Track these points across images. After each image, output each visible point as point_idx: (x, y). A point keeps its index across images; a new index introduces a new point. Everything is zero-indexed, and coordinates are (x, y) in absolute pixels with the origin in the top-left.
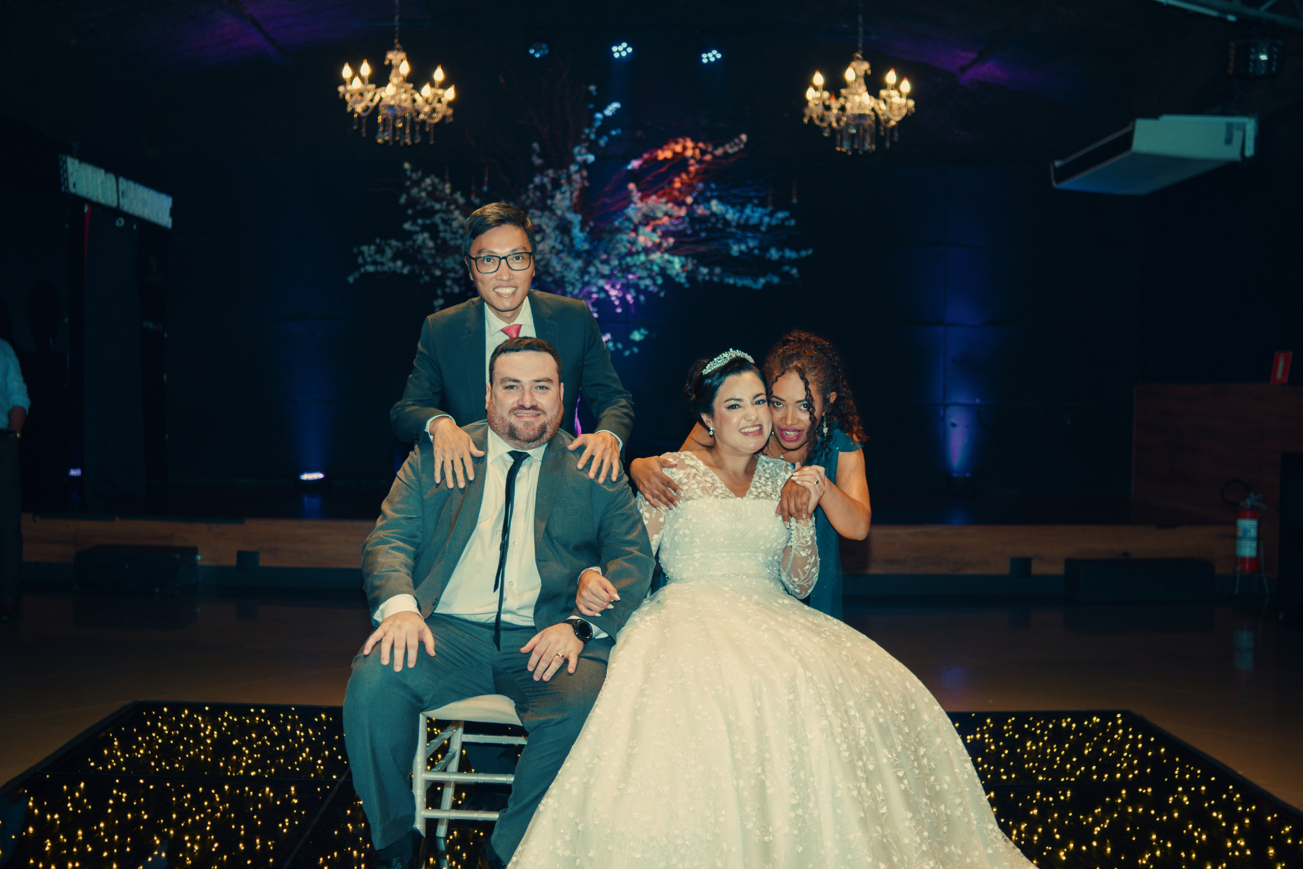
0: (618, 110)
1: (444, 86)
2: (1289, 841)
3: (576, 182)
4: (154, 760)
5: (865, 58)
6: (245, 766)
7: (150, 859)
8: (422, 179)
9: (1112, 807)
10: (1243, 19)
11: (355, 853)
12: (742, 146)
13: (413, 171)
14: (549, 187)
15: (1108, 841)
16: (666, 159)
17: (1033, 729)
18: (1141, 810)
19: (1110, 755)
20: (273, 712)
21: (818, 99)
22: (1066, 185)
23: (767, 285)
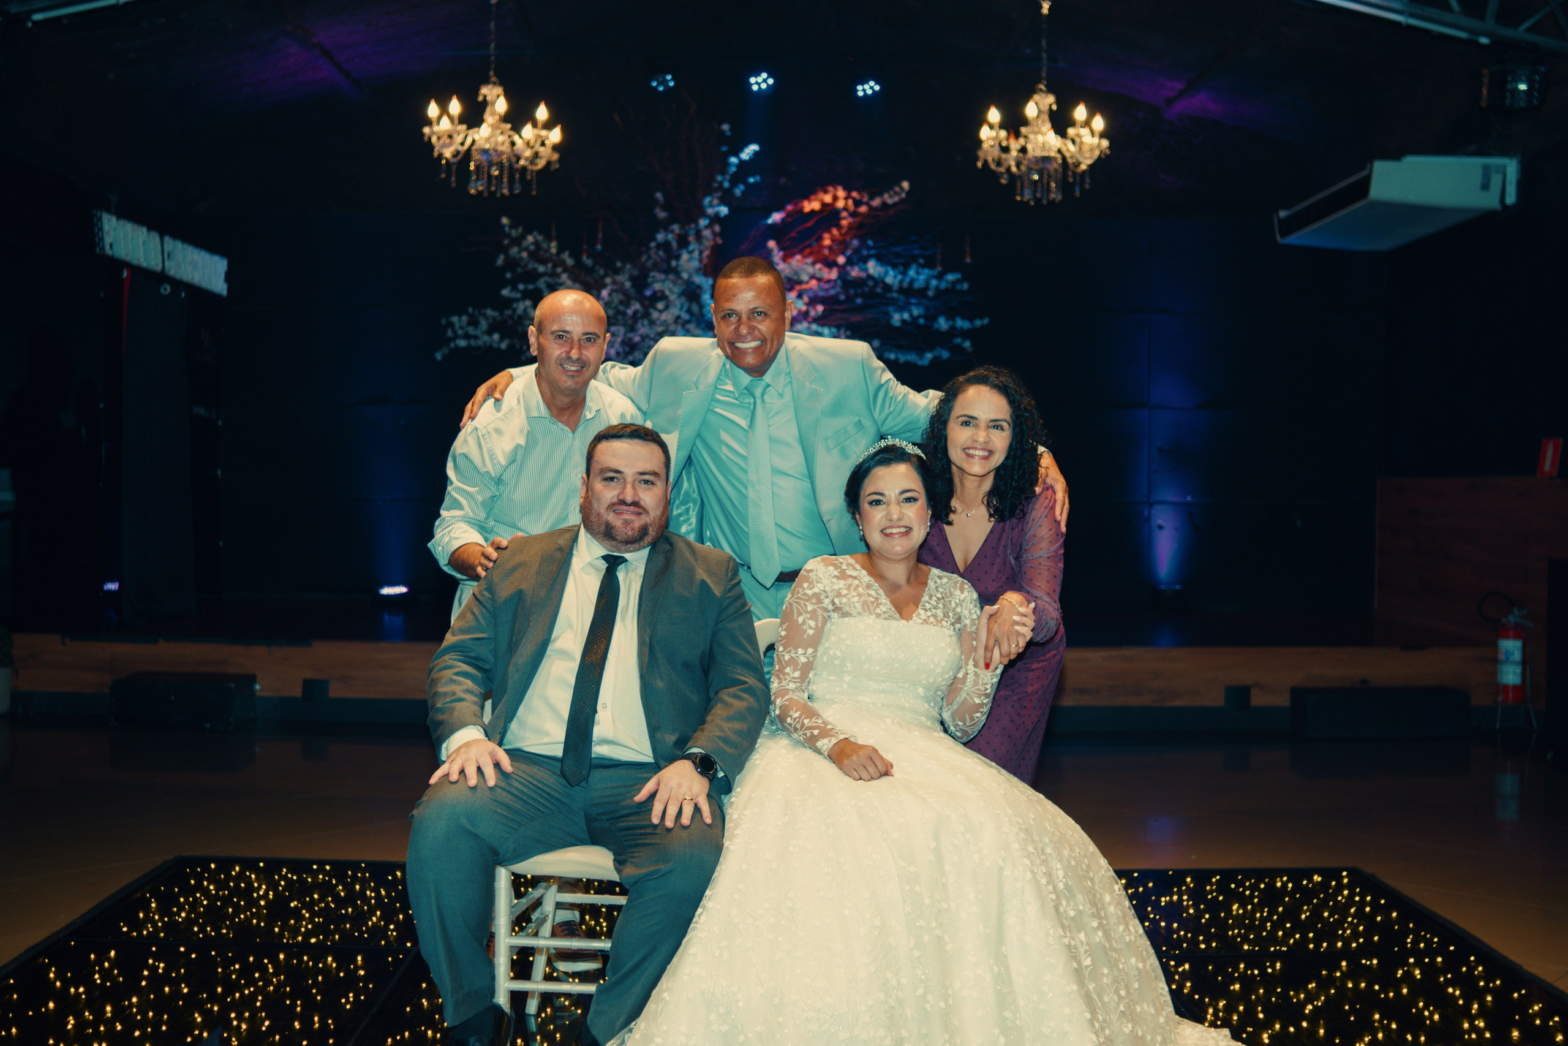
0: (756, 153)
1: (548, 126)
2: (1538, 1022)
3: (706, 238)
4: (198, 924)
5: (1050, 90)
6: (304, 932)
7: (189, 1039)
8: (523, 237)
9: (1330, 981)
10: (1497, 42)
11: (430, 1033)
12: (903, 195)
13: (512, 226)
14: (674, 245)
15: (1322, 1022)
16: (813, 211)
17: (1241, 890)
18: (1363, 985)
19: (1332, 920)
20: (340, 868)
21: (994, 139)
22: (1293, 239)
23: (935, 361)
